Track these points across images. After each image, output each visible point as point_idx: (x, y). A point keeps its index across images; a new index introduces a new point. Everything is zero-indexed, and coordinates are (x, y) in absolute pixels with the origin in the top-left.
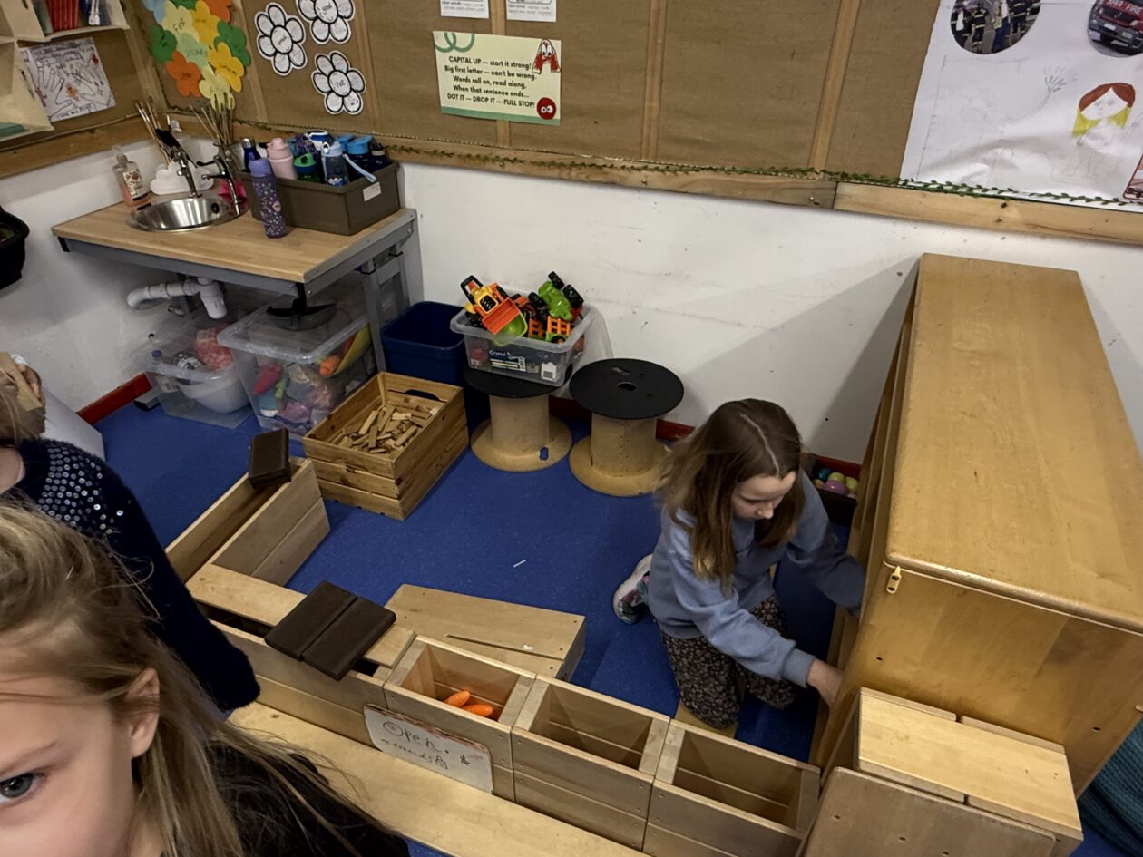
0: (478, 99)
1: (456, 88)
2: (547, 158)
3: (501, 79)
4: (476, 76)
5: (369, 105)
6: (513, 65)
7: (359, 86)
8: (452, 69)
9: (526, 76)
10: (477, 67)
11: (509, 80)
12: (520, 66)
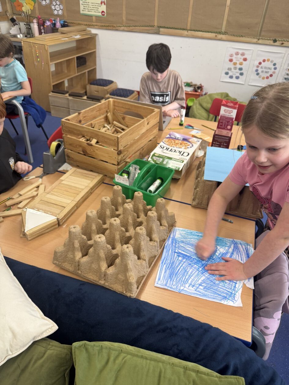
0: (88, 11)
1: (84, 9)
2: (103, 24)
3: (93, 7)
4: (88, 6)
5: (64, 13)
6: (96, 4)
7: (62, 8)
8: (83, 5)
9: (99, 6)
10: (89, 4)
11: (95, 7)
12: (98, 4)
